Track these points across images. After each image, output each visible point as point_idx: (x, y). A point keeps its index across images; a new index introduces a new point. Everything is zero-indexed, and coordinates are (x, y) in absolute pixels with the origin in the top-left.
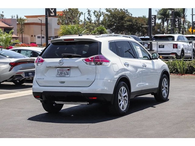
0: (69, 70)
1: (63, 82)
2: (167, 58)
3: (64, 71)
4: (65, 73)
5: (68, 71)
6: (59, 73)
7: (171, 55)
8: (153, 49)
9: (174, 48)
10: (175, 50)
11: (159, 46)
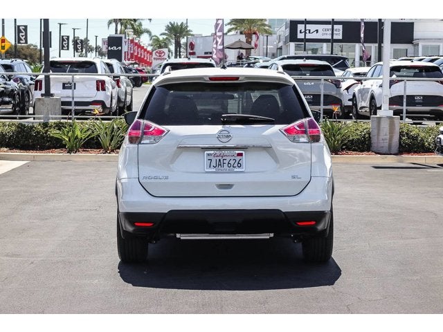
0: (240, 155)
1: (229, 186)
2: (83, 112)
3: (228, 159)
4: (232, 162)
5: (240, 157)
6: (213, 163)
7: (91, 107)
8: (52, 92)
9: (98, 89)
10: (100, 96)
11: (64, 84)
